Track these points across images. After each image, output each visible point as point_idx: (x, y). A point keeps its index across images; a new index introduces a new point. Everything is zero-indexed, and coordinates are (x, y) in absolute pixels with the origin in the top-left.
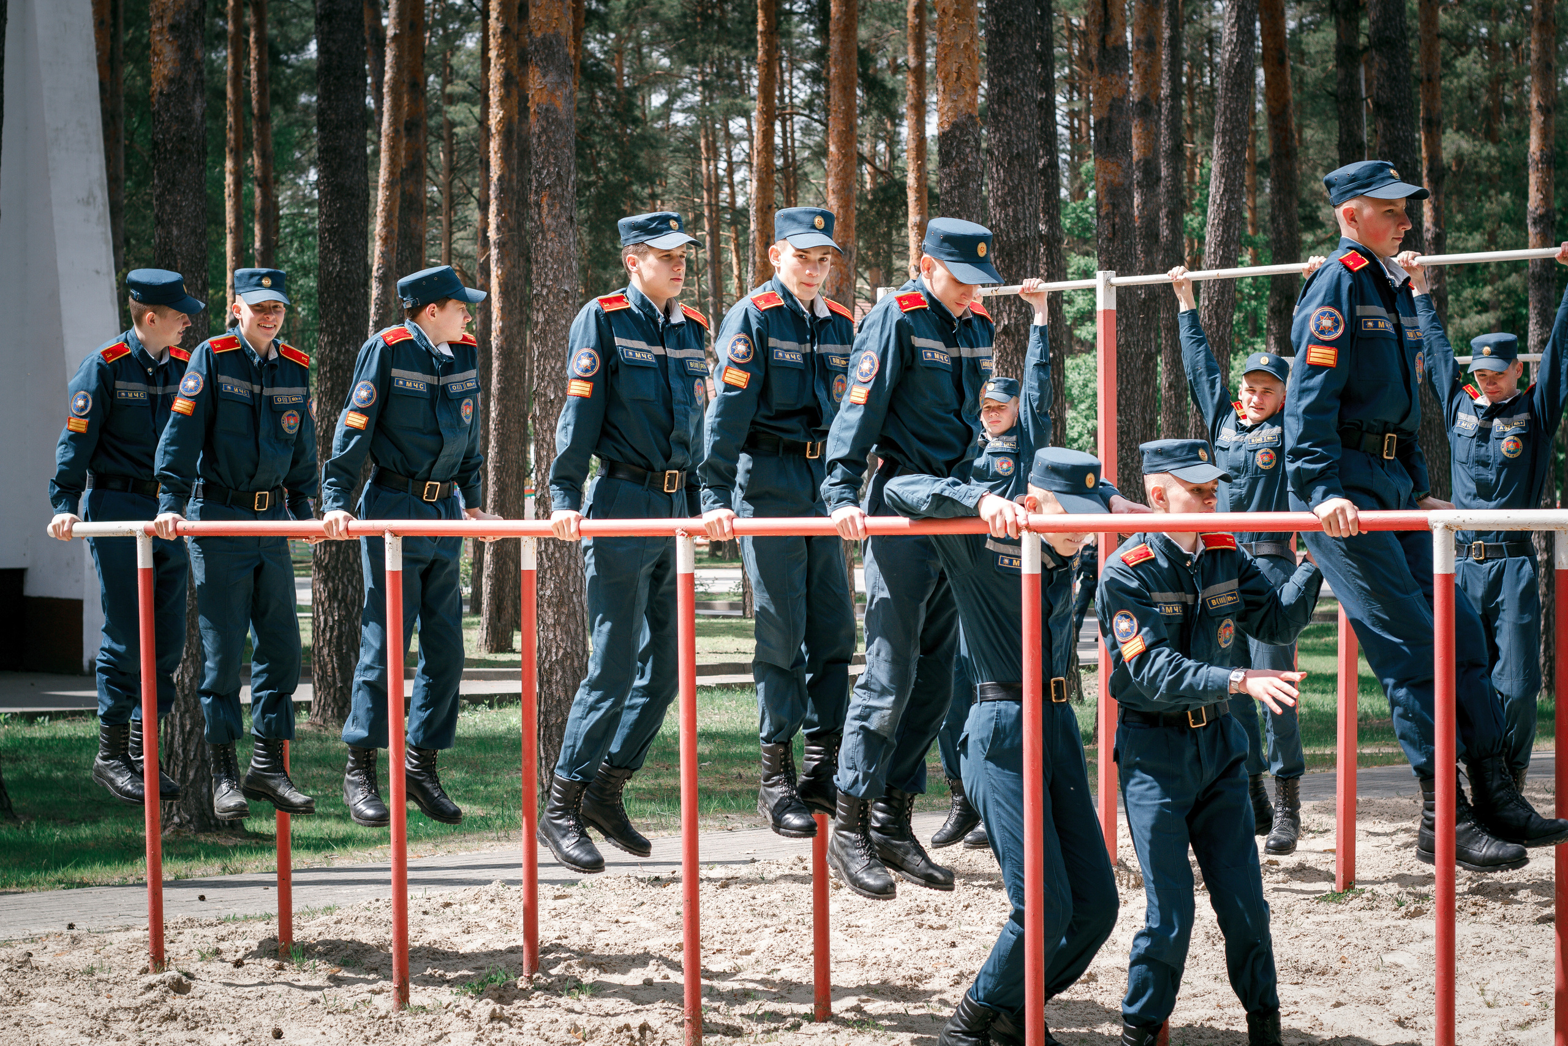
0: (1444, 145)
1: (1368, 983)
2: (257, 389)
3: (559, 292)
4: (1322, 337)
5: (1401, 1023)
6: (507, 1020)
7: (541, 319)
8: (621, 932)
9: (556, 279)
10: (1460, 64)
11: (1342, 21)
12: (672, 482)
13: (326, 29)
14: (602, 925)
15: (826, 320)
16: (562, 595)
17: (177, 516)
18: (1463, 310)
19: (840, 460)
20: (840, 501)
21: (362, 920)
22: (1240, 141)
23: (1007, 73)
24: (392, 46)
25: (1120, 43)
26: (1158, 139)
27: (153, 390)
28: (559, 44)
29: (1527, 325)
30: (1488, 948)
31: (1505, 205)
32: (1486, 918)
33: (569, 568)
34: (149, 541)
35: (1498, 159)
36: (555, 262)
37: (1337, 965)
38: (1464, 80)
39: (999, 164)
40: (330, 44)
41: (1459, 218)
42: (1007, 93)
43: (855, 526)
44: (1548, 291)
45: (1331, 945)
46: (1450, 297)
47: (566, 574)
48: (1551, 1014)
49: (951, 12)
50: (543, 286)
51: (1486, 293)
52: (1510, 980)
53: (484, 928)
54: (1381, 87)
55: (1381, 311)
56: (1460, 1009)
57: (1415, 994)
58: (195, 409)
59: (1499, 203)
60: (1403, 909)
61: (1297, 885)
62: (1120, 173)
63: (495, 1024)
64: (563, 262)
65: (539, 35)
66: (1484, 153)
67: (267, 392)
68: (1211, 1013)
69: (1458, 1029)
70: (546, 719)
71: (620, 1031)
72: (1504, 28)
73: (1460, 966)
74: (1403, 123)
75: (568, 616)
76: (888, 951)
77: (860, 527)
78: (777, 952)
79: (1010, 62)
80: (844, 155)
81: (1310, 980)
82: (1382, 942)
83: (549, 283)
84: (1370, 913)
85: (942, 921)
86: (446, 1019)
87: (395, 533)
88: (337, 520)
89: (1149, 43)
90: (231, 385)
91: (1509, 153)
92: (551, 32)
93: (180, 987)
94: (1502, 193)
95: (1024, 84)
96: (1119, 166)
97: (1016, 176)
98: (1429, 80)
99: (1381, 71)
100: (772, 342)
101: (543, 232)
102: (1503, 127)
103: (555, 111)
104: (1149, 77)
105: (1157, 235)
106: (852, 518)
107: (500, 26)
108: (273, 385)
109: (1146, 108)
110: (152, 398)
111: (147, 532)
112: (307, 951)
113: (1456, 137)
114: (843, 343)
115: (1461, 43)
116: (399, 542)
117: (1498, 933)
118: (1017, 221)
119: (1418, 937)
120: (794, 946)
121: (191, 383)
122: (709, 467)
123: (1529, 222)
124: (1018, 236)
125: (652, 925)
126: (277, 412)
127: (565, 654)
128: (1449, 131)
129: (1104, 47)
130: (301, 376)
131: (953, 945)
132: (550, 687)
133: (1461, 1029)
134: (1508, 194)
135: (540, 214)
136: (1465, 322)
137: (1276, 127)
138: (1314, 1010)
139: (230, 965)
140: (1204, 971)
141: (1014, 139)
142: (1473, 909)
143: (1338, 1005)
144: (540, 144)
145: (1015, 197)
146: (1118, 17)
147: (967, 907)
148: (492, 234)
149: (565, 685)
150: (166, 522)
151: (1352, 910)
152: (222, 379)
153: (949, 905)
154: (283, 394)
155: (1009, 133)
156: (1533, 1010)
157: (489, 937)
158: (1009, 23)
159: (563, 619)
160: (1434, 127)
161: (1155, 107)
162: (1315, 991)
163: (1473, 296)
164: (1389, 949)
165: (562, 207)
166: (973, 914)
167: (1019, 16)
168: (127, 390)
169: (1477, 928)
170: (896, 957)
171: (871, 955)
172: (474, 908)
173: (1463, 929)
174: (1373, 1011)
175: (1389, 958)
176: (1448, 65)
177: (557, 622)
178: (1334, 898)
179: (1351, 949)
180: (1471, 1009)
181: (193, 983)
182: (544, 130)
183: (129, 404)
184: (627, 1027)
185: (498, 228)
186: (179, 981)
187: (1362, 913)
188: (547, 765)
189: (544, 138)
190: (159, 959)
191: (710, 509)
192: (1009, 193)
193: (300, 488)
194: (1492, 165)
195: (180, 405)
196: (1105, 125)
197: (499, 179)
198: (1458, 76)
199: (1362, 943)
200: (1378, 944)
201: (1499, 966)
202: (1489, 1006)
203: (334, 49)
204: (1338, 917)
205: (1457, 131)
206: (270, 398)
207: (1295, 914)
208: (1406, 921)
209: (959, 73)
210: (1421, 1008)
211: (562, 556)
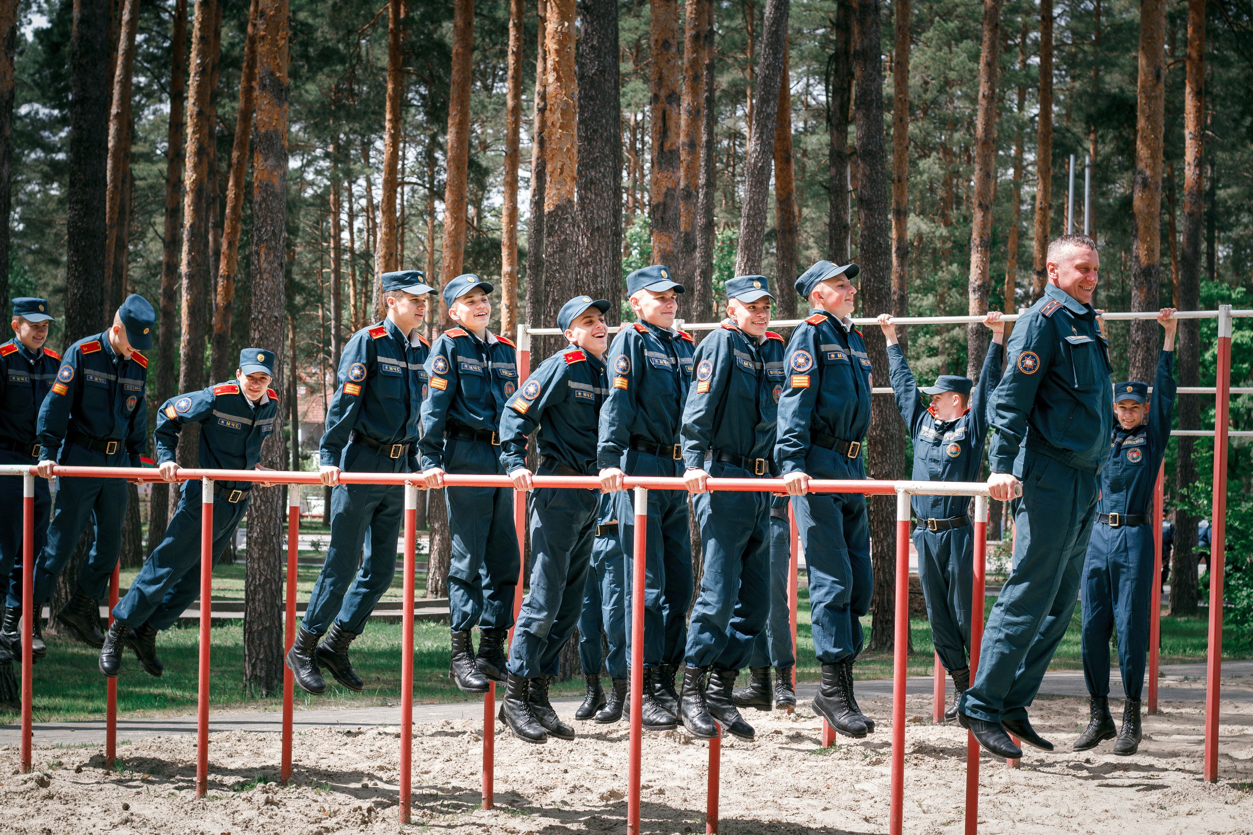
0: (909, 225)
1: (846, 799)
2: (113, 378)
3: (271, 316)
4: (799, 370)
5: (866, 820)
6: (277, 804)
7: (257, 336)
8: (336, 759)
9: (269, 308)
10: (923, 164)
11: (835, 132)
12: (398, 451)
13: (79, 111)
14: (323, 755)
15: (496, 345)
16: (265, 537)
17: (53, 462)
18: (918, 354)
19: (512, 441)
20: (515, 465)
21: (154, 748)
22: (760, 224)
23: (592, 167)
24: (115, 121)
25: (674, 147)
26: (695, 218)
27: (32, 376)
28: (277, 137)
29: (966, 368)
30: (924, 782)
31: (953, 274)
32: (923, 767)
33: (270, 517)
34: (32, 478)
35: (948, 238)
36: (269, 295)
37: (824, 790)
38: (925, 177)
39: (584, 234)
40: (81, 123)
41: (918, 282)
42: (592, 182)
43: (525, 482)
44: (983, 342)
45: (820, 778)
46: (909, 343)
47: (269, 522)
48: (964, 817)
49: (558, 125)
50: (259, 312)
51: (936, 341)
52: (940, 800)
53: (241, 754)
54: (864, 187)
55: (838, 347)
56: (905, 814)
57: (876, 805)
58: (68, 392)
59: (949, 272)
60: (868, 760)
61: (795, 746)
62: (671, 244)
63: (268, 806)
64: (274, 295)
65: (263, 131)
66: (937, 234)
67: (120, 380)
68: (742, 813)
69: (904, 824)
70: (250, 627)
71: (355, 810)
72: (957, 136)
73: (906, 792)
74: (880, 214)
75: (269, 552)
76: (522, 774)
77: (529, 482)
78: (447, 773)
79: (594, 160)
80: (456, 219)
81: (806, 796)
82: (854, 778)
83: (264, 310)
84: (845, 762)
85: (556, 758)
86: (236, 803)
87: (209, 478)
88: (169, 468)
89: (692, 145)
90: (95, 376)
91: (957, 234)
92: (272, 129)
93: (43, 783)
94: (951, 264)
95: (604, 176)
96: (670, 238)
97: (596, 244)
98: (899, 181)
99: (864, 175)
100: (460, 358)
101: (261, 273)
102: (954, 214)
103: (273, 186)
104: (691, 170)
105: (693, 289)
106: (524, 476)
107: (196, 109)
108: (125, 376)
109: (689, 195)
110: (33, 381)
111: (31, 473)
112: (124, 764)
113: (917, 220)
114: (509, 362)
115: (925, 149)
116: (212, 484)
117: (932, 776)
118: (595, 276)
119: (878, 775)
120: (458, 769)
121: (65, 373)
122: (425, 443)
123: (970, 290)
124: (596, 288)
125: (356, 756)
126: (125, 395)
127: (266, 580)
128: (912, 215)
129: (662, 150)
130: (141, 373)
131: (566, 771)
132: (254, 603)
133: (906, 825)
134: (955, 265)
135: (259, 260)
136: (919, 363)
137: (782, 210)
138: (809, 811)
139: (73, 772)
140: (735, 791)
141: (596, 216)
142: (915, 762)
143: (825, 809)
144: (260, 209)
145: (595, 259)
146: (673, 129)
147: (571, 751)
148: (184, 268)
149: (265, 602)
150: (46, 467)
151: (833, 759)
152: (87, 371)
153: (558, 750)
154: (131, 384)
155: (592, 212)
156: (953, 815)
157: (246, 760)
158: (595, 131)
159: (265, 554)
160: (901, 215)
161: (694, 193)
162: (810, 802)
163: (926, 342)
164: (858, 781)
165: (275, 256)
166: (575, 755)
167: (602, 126)
168: (17, 376)
169: (917, 772)
170: (528, 777)
171: (511, 776)
172: (227, 745)
173: (909, 773)
174: (850, 814)
175: (858, 787)
176: (914, 164)
177: (261, 557)
178: (821, 752)
179: (833, 780)
180: (912, 814)
181: (52, 781)
182: (264, 200)
183: (17, 385)
184: (360, 808)
185: (189, 264)
186: (42, 779)
187: (840, 762)
188: (250, 660)
189: (264, 206)
190: (27, 765)
191: (428, 468)
192: (590, 256)
193: (136, 447)
194: (944, 243)
195: (57, 388)
196: (661, 207)
197: (191, 226)
198: (921, 174)
199: (840, 778)
200: (851, 779)
201: (932, 792)
202: (924, 812)
203: (85, 126)
204: (823, 763)
205: (918, 215)
206: (122, 385)
207: (795, 761)
208: (869, 768)
209: (562, 169)
210: (880, 812)
211: (266, 508)
